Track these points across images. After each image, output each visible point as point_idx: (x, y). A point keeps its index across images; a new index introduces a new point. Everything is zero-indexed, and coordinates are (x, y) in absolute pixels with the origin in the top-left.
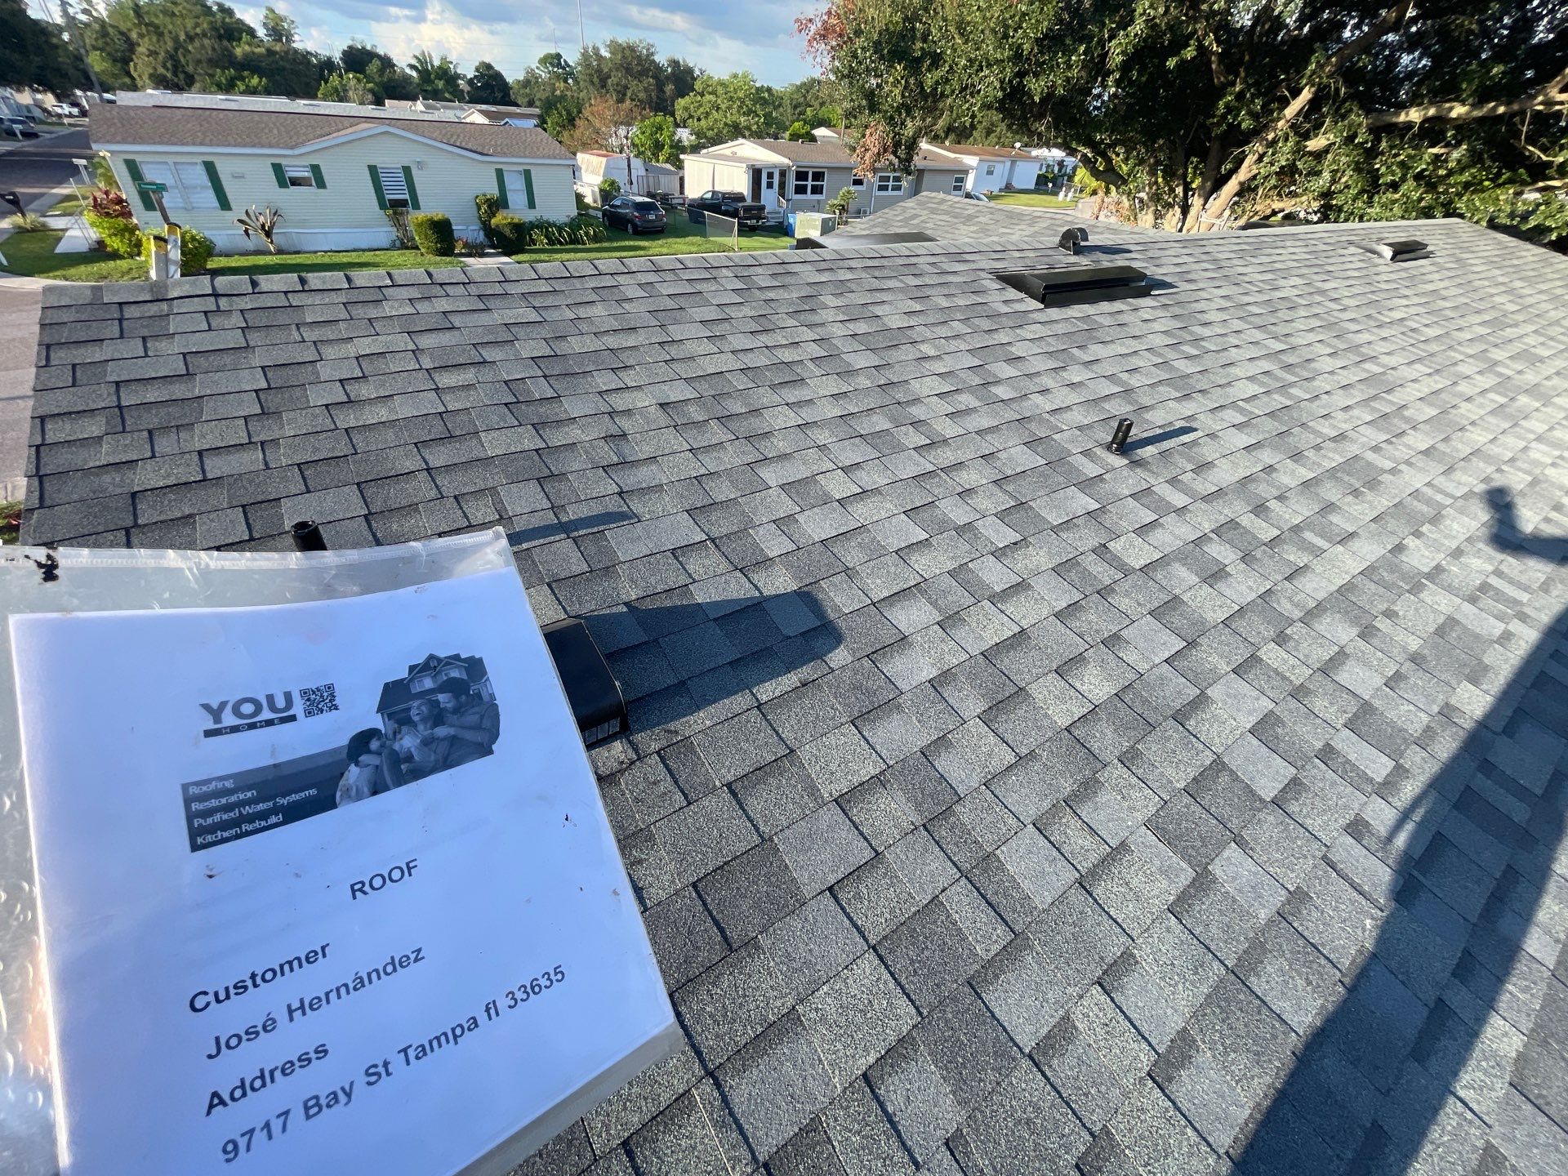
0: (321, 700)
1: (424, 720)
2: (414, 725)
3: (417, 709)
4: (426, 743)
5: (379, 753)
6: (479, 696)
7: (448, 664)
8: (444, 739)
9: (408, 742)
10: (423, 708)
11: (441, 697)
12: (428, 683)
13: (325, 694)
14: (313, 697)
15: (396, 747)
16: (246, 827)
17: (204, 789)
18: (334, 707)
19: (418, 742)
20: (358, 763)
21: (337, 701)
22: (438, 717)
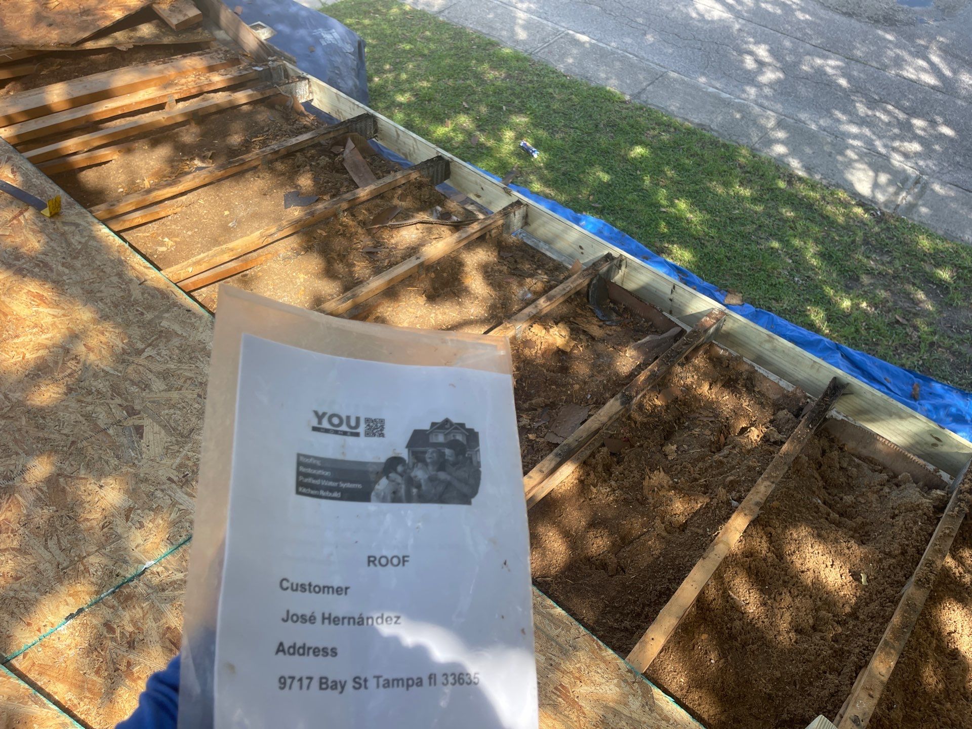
0: (376, 428)
1: (433, 463)
2: (426, 464)
3: (430, 454)
4: (431, 479)
5: (401, 475)
6: (471, 459)
7: (456, 428)
8: (442, 481)
9: (420, 474)
10: (435, 455)
11: (448, 452)
12: (441, 438)
13: (379, 425)
14: (371, 424)
15: (413, 474)
16: (322, 493)
17: (307, 460)
18: (382, 435)
19: (427, 476)
20: (388, 478)
21: (385, 432)
22: (442, 465)
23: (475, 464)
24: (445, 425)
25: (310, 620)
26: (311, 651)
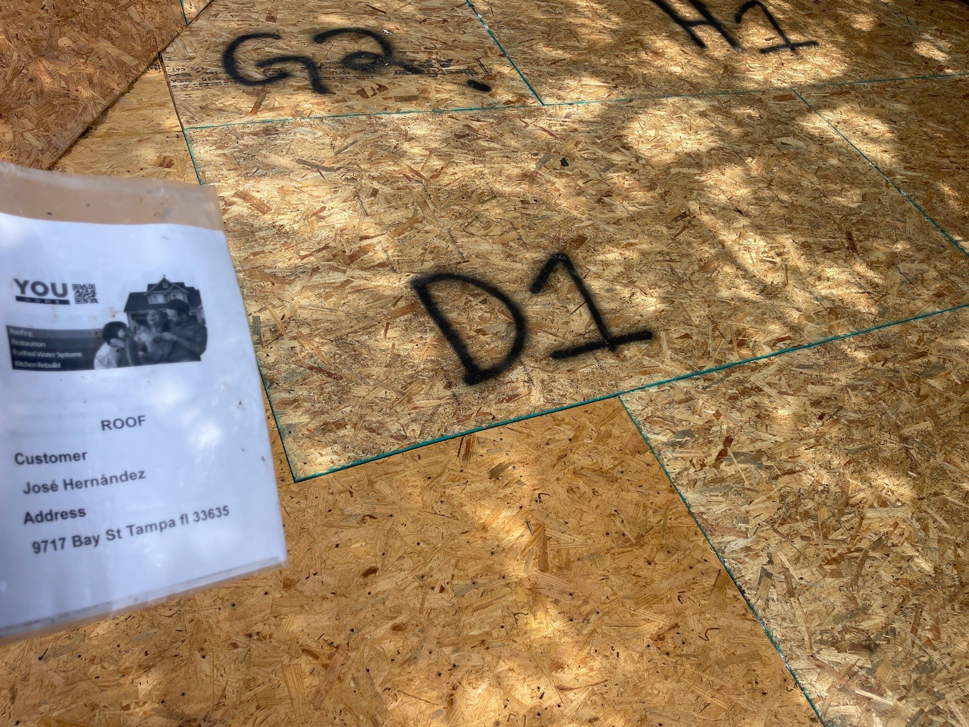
0: (86, 294)
1: (156, 325)
2: (149, 326)
3: (151, 316)
4: (157, 341)
5: (123, 340)
6: (194, 318)
7: (175, 288)
8: (169, 342)
9: (144, 337)
10: (157, 317)
11: (170, 312)
12: (160, 299)
13: (89, 291)
14: (81, 290)
15: (136, 338)
16: (40, 365)
17: (17, 333)
18: (94, 301)
19: (151, 339)
20: (109, 343)
21: (97, 297)
22: (165, 325)
23: (199, 321)
24: (163, 286)
25: (52, 488)
26: (59, 516)
